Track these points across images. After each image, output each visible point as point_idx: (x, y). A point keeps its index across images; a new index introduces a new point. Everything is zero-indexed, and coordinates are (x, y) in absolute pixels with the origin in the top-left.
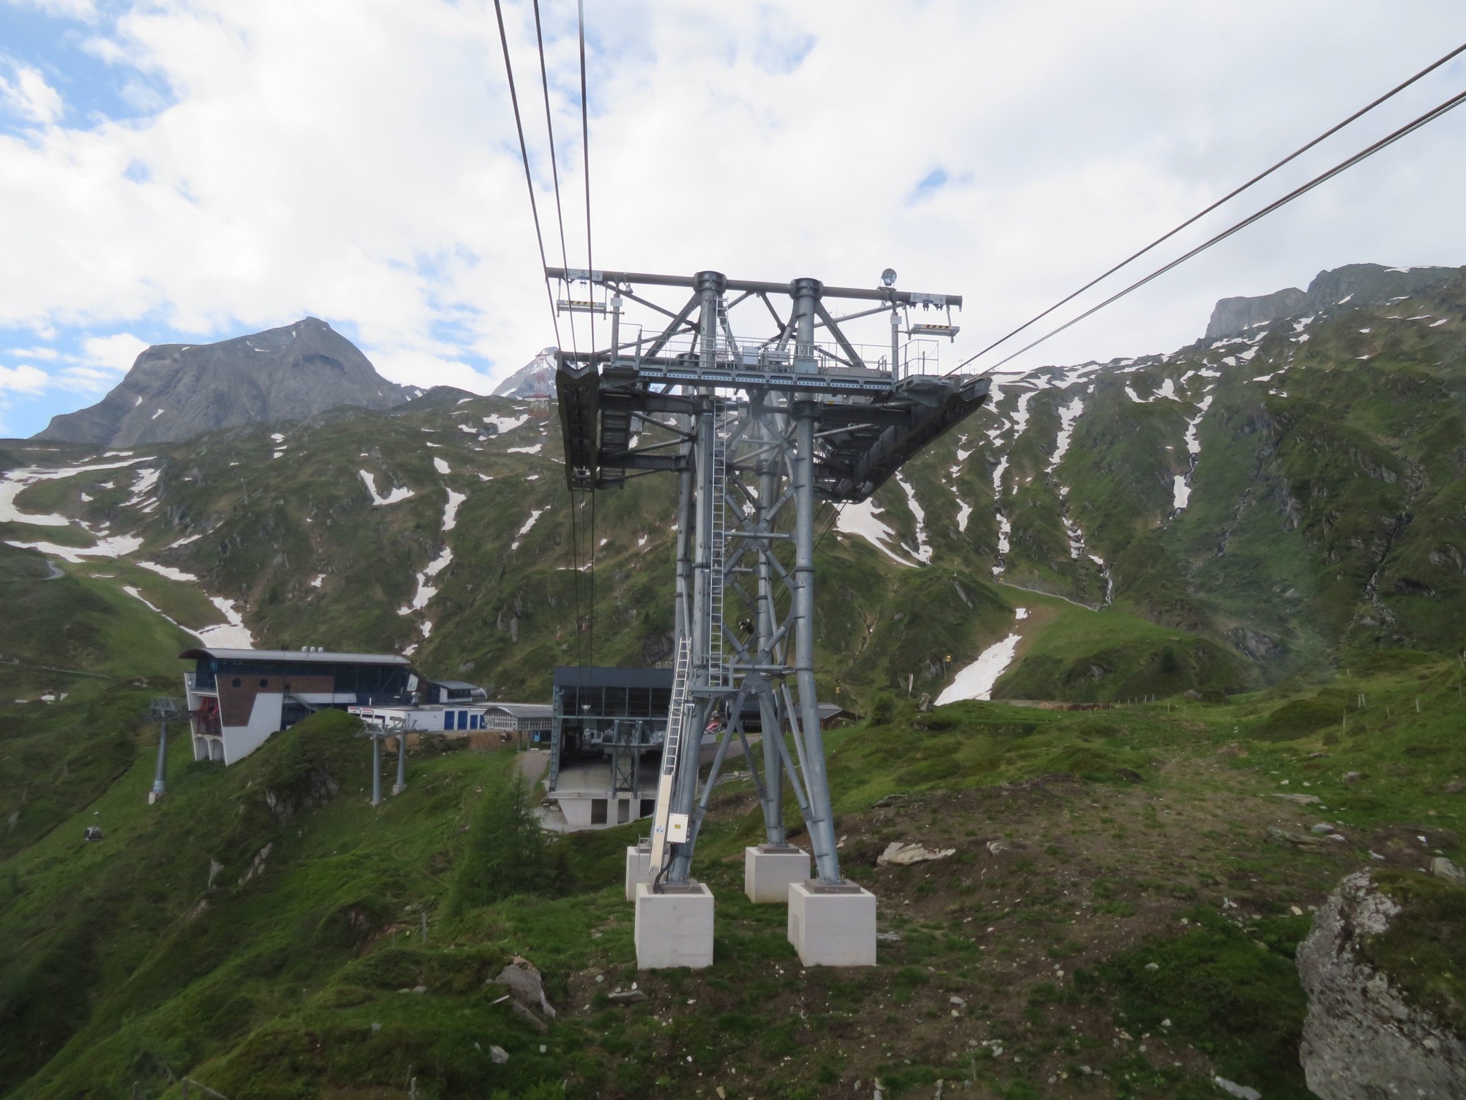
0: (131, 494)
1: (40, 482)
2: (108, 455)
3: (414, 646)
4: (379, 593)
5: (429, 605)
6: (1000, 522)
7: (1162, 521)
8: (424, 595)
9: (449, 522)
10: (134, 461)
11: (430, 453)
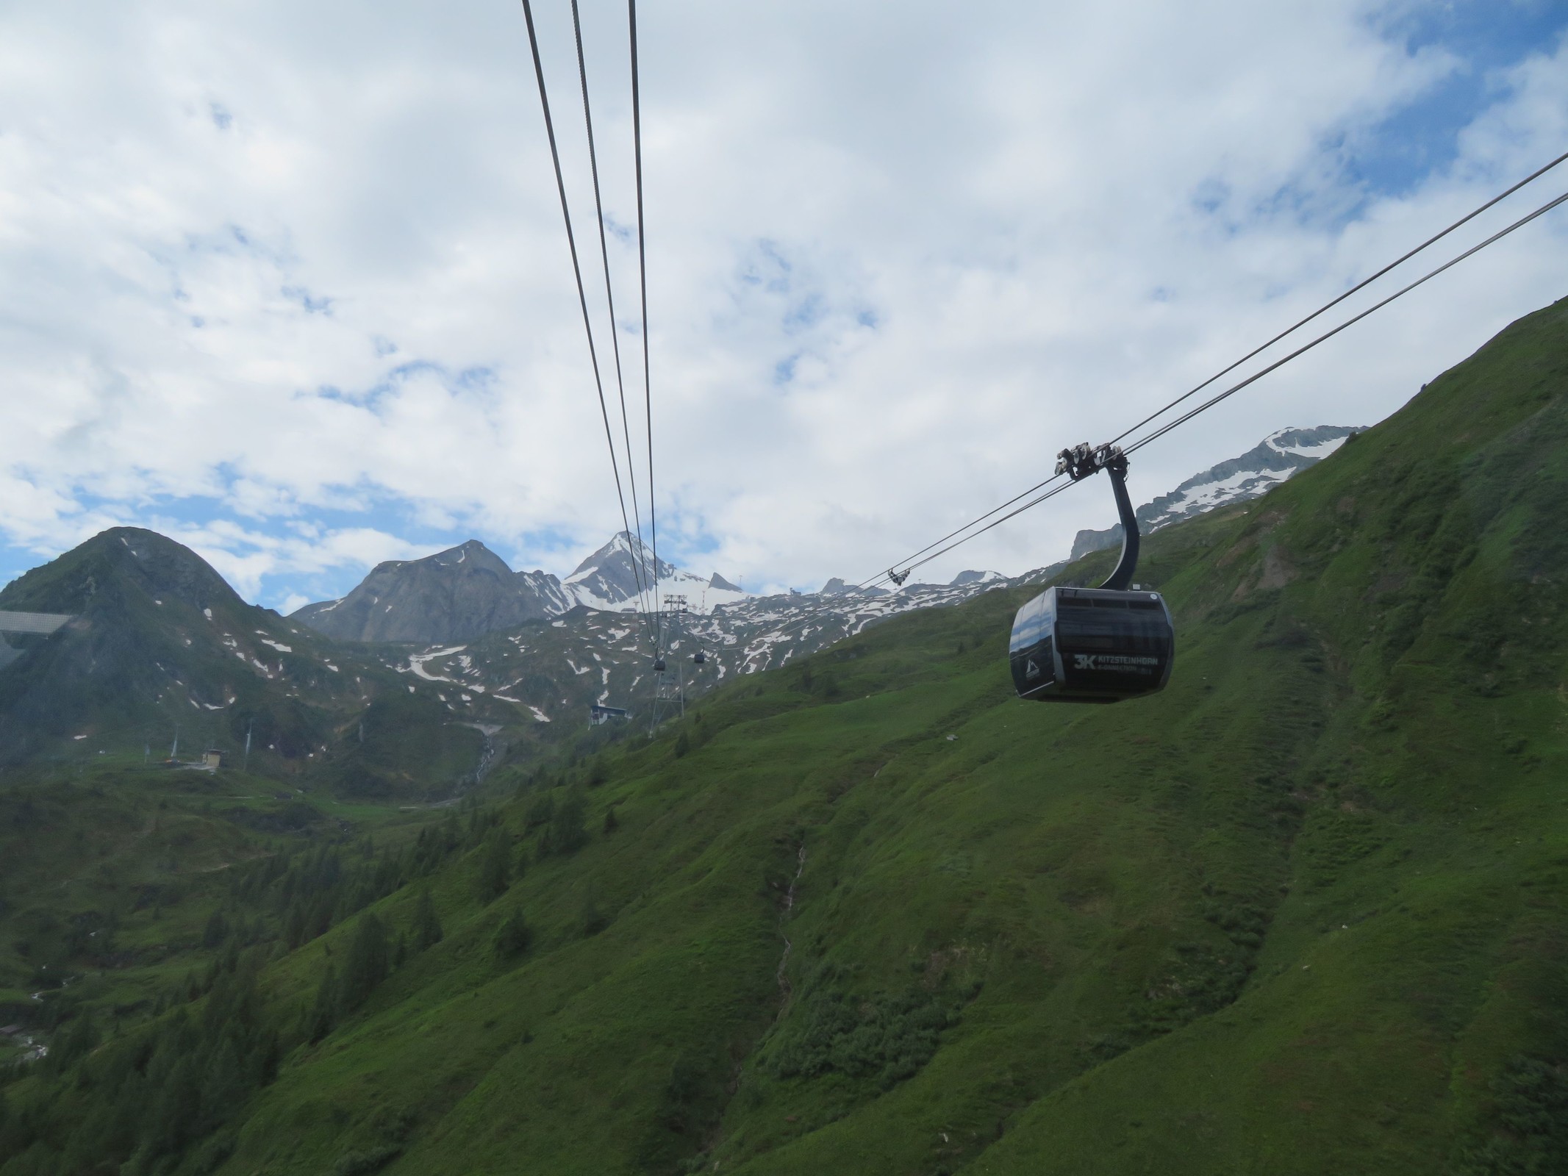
9: (605, 682)
10: (451, 651)
11: (591, 651)
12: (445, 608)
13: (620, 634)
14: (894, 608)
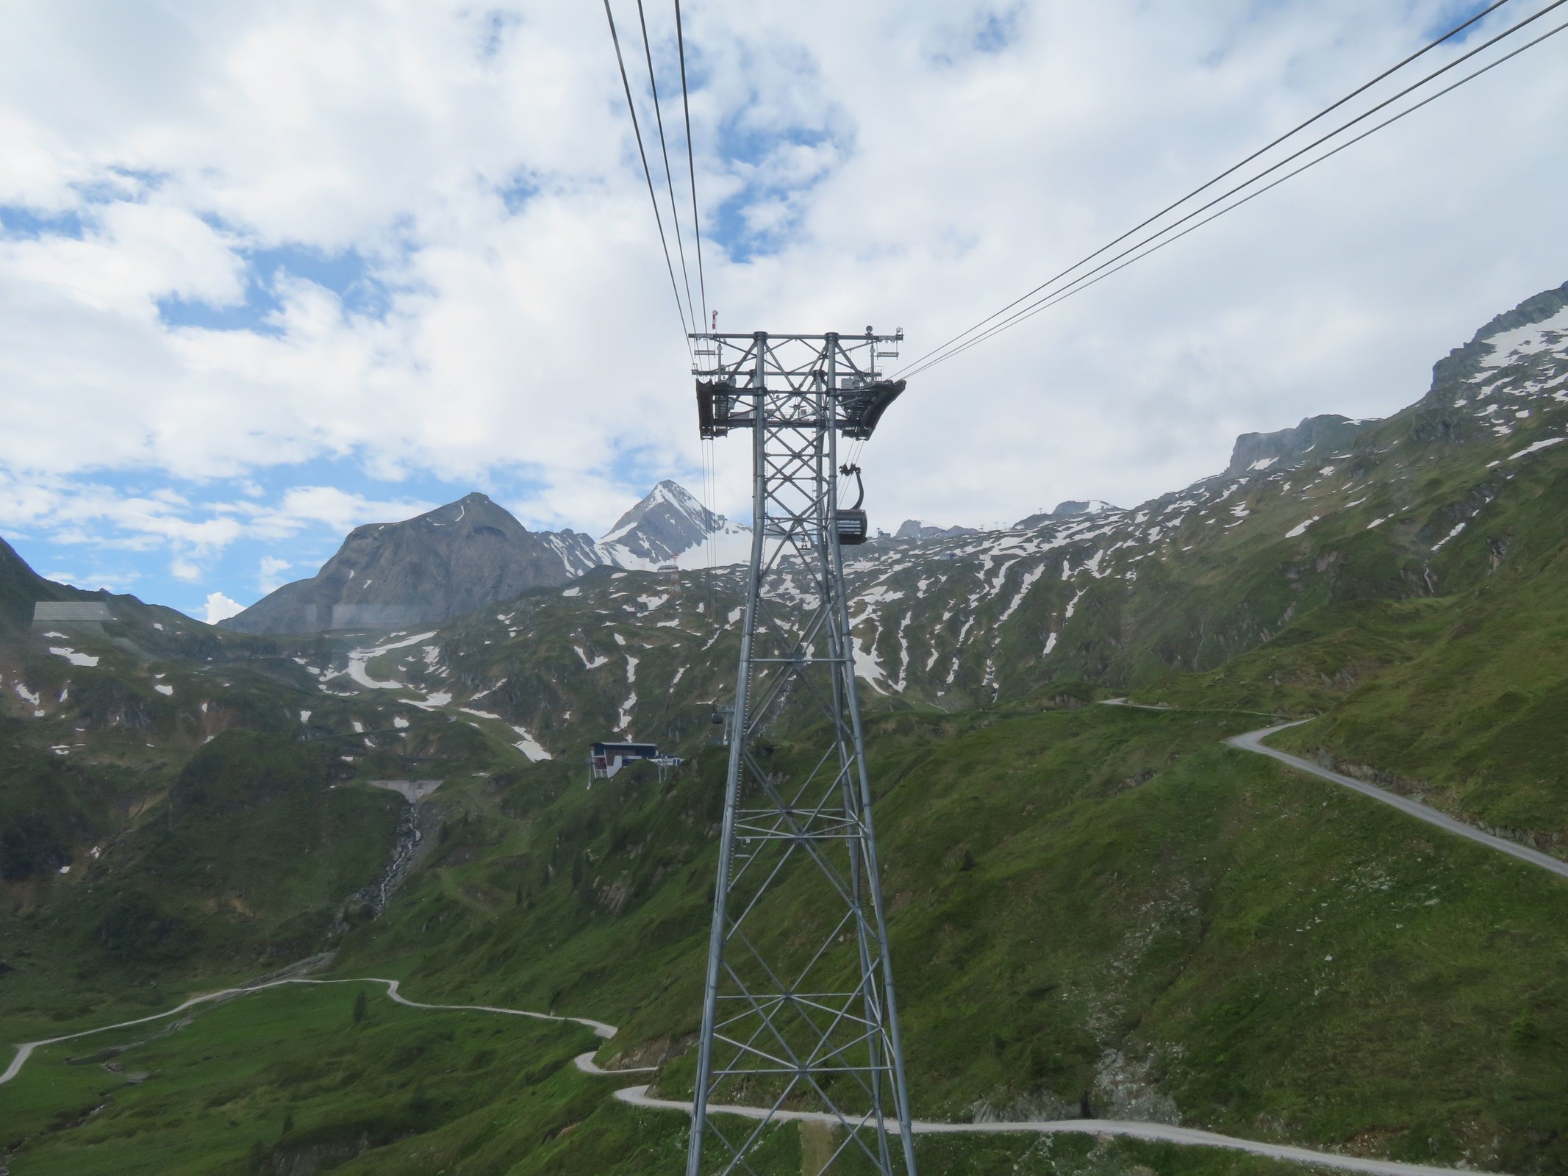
0: (427, 664)
4: (602, 720)
5: (629, 726)
6: (953, 663)
8: (625, 721)
9: (631, 678)
10: (415, 639)
11: (611, 631)
12: (439, 579)
13: (654, 603)
14: (1039, 544)
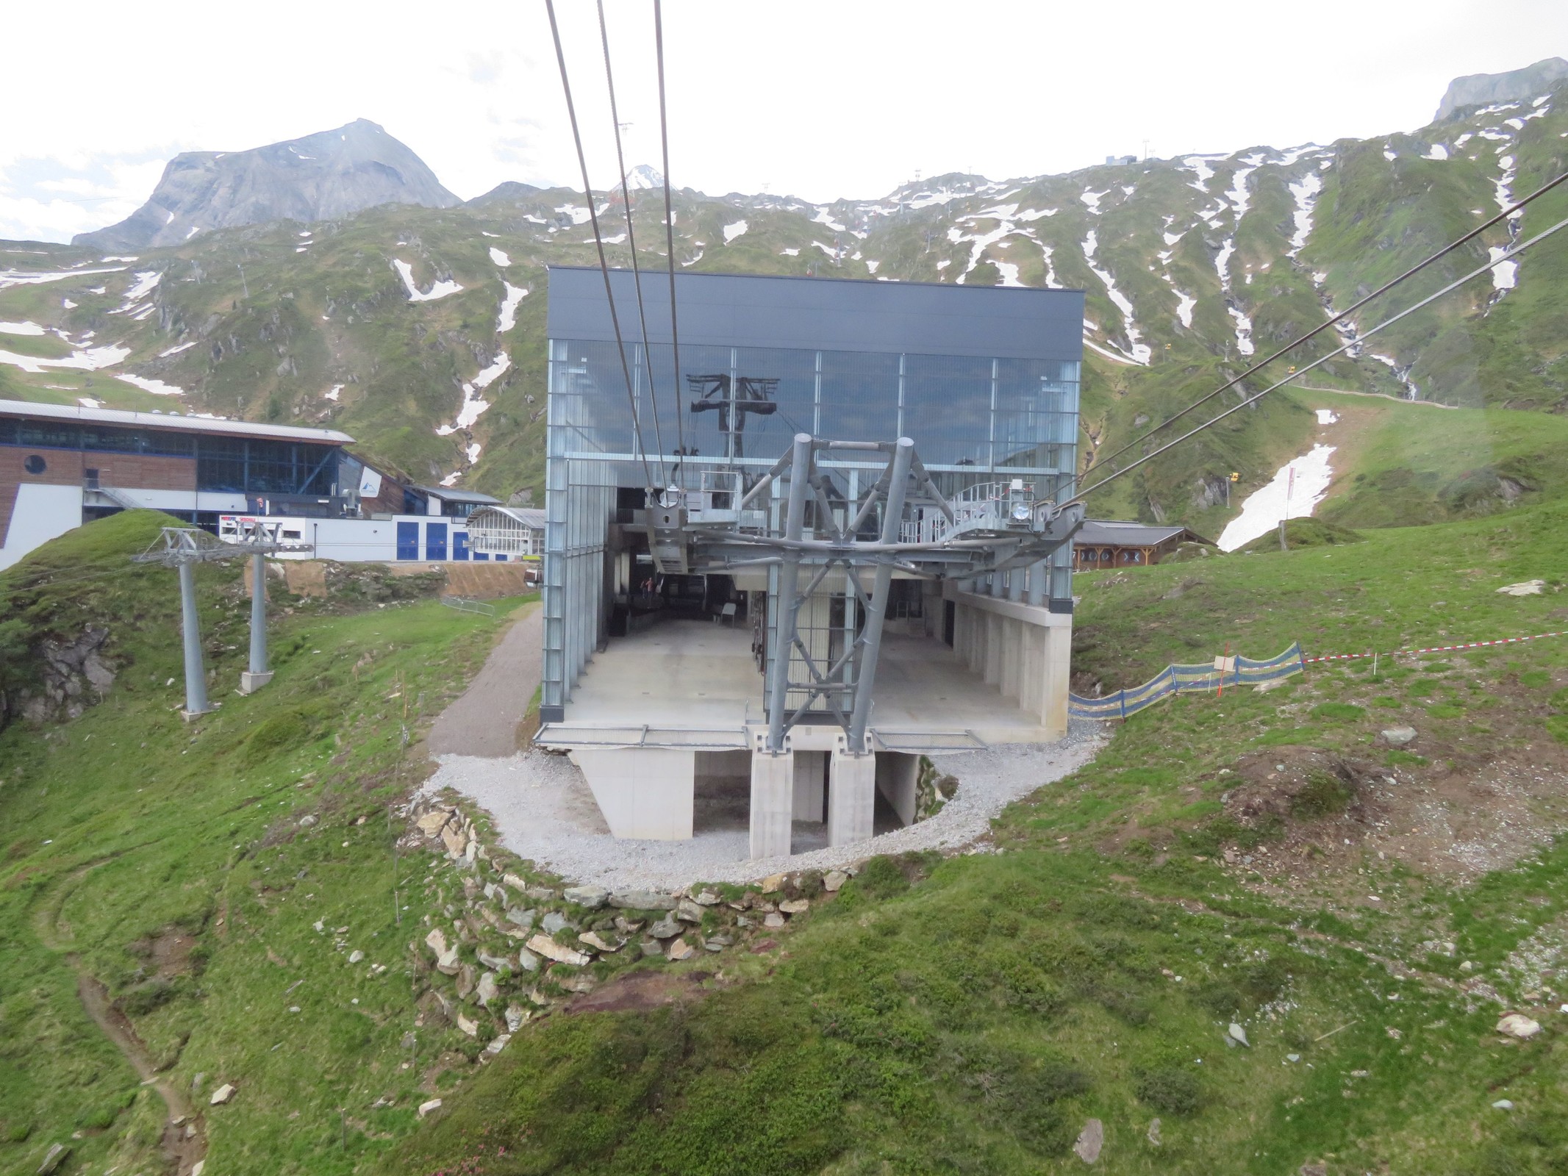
0: (126, 300)
1: (17, 286)
2: (107, 260)
3: (455, 474)
4: (412, 407)
5: (478, 424)
6: (1235, 318)
7: (1479, 306)
8: (471, 411)
9: (506, 321)
11: (485, 245)
